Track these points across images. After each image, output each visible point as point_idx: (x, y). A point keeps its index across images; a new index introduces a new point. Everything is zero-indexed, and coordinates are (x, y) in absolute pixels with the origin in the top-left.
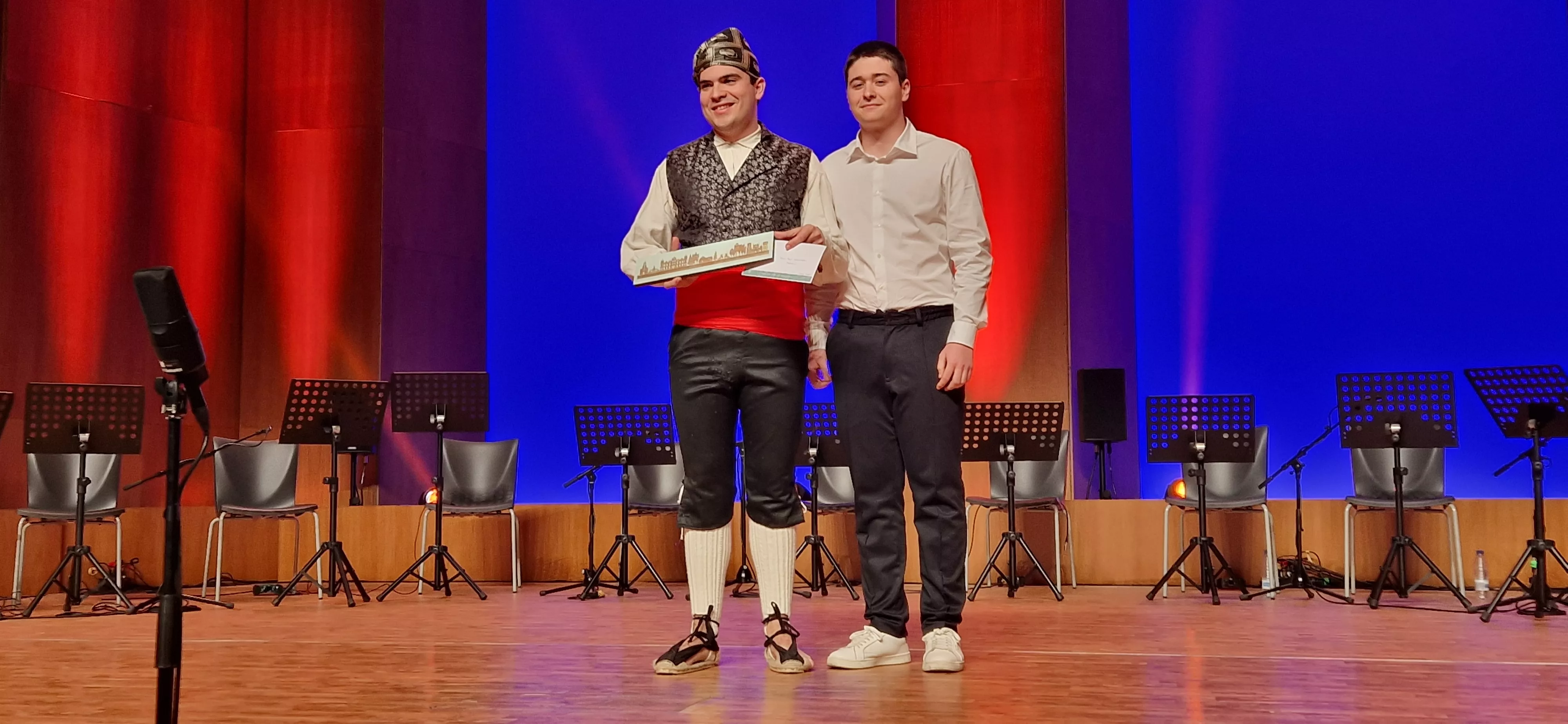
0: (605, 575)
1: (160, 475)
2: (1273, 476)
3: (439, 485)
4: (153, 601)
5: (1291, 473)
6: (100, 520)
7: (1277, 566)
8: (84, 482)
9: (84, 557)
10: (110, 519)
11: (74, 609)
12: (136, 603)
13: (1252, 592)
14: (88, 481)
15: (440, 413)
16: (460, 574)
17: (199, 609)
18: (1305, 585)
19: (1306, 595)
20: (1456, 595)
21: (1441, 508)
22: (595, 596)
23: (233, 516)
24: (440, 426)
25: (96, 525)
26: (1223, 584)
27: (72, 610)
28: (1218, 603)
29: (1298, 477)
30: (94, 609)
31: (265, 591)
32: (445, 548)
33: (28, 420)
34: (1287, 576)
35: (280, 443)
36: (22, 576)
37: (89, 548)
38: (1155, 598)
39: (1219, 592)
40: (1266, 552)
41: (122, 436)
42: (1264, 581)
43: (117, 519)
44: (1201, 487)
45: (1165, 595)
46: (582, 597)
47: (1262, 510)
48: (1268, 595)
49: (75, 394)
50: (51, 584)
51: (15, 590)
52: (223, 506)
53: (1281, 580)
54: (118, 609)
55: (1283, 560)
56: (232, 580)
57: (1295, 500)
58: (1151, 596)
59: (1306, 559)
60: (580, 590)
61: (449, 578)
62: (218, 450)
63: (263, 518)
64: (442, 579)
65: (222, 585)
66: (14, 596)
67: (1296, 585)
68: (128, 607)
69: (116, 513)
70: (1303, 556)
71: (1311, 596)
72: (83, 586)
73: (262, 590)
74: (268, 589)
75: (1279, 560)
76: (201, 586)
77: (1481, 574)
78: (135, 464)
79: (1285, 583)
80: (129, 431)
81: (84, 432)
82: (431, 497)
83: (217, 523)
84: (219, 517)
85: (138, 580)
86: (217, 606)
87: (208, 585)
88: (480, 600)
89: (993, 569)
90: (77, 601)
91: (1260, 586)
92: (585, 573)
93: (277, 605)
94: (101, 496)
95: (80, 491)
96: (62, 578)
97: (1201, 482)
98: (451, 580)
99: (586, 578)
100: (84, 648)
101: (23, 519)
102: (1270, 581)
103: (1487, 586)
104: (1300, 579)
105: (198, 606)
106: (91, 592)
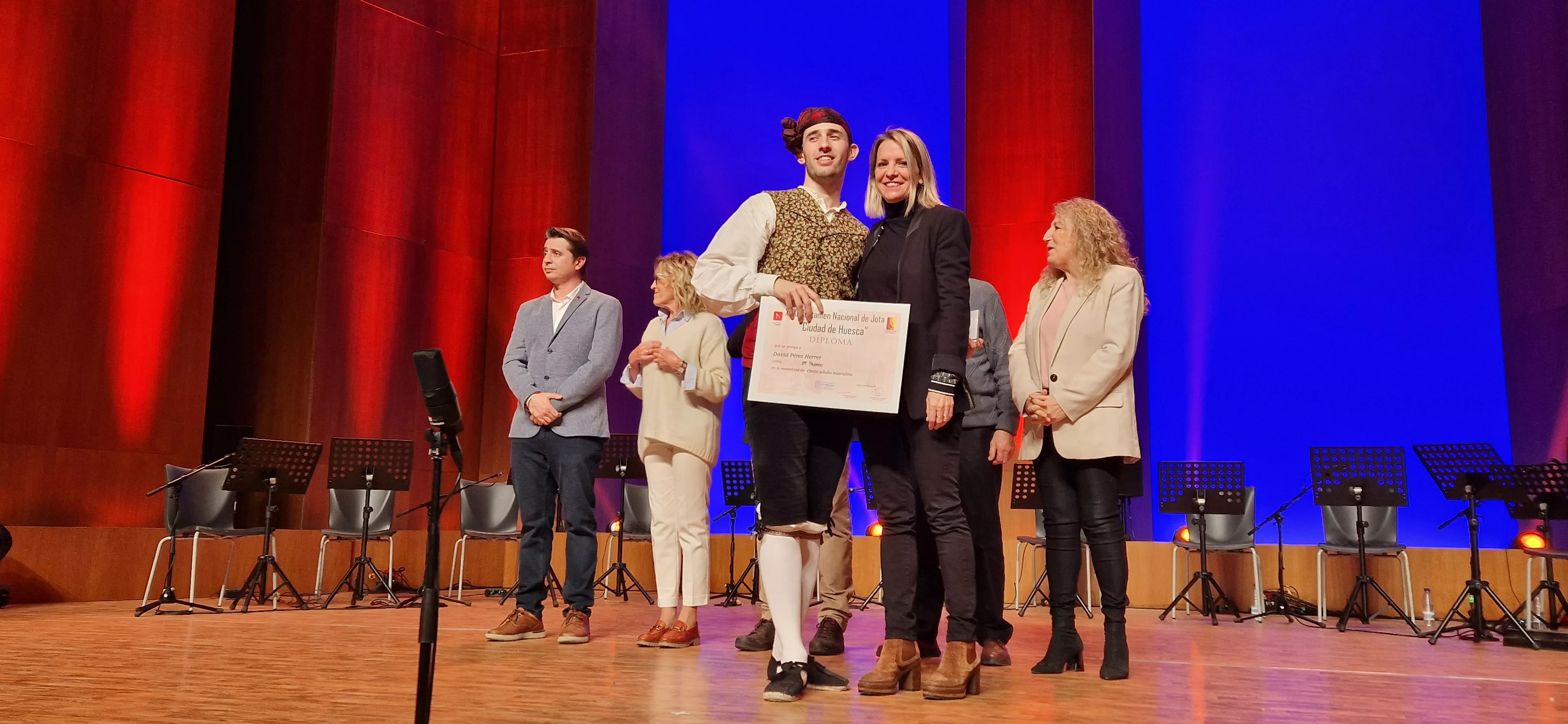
0: (742, 589)
1: (423, 506)
2: (1261, 525)
3: (621, 518)
4: (414, 599)
5: (1274, 524)
6: (378, 539)
7: (1264, 597)
8: (368, 510)
9: (366, 565)
10: (386, 538)
11: (358, 603)
12: (402, 600)
13: (1243, 616)
14: (371, 510)
15: (624, 465)
16: (635, 584)
17: (447, 606)
18: (1287, 612)
19: (1287, 620)
20: (1408, 623)
21: (1396, 554)
22: (735, 604)
23: (473, 538)
24: (623, 474)
25: (376, 542)
26: (1221, 610)
27: (356, 604)
28: (1216, 624)
29: (1279, 527)
30: (372, 604)
31: (494, 594)
32: (625, 565)
33: (331, 466)
34: (1271, 604)
35: (508, 484)
36: (323, 579)
37: (370, 559)
38: (1166, 619)
39: (1218, 616)
40: (1254, 585)
41: (397, 477)
42: (1253, 608)
43: (391, 538)
44: (1203, 533)
45: (1174, 617)
46: (724, 605)
47: (1252, 553)
48: (1256, 619)
49: (365, 446)
50: (342, 584)
51: (317, 588)
52: (466, 530)
53: (1267, 608)
54: (390, 604)
55: (1268, 592)
56: (470, 585)
57: (1277, 545)
58: (1163, 617)
59: (1287, 592)
60: (724, 599)
61: (627, 587)
62: (463, 489)
63: (494, 540)
64: (622, 588)
65: (463, 589)
66: (316, 592)
67: (1279, 612)
68: (396, 603)
69: (390, 533)
70: (1285, 589)
71: (1291, 621)
72: (365, 587)
73: (491, 593)
74: (496, 592)
75: (1265, 592)
76: (448, 589)
77: (1428, 608)
78: (404, 497)
79: (1270, 610)
80: (401, 474)
81: (369, 473)
82: (615, 527)
83: (461, 542)
84: (462, 538)
85: (404, 583)
86: (459, 604)
87: (453, 589)
88: (650, 605)
89: (1038, 592)
90: (361, 598)
91: (1250, 612)
92: (727, 586)
93: (502, 604)
94: (380, 521)
95: (366, 517)
96: (350, 580)
97: (1203, 530)
98: (628, 590)
99: (728, 591)
100: (365, 632)
101: (324, 536)
102: (1258, 607)
103: (1433, 617)
104: (1282, 608)
105: (446, 604)
106: (371, 592)
